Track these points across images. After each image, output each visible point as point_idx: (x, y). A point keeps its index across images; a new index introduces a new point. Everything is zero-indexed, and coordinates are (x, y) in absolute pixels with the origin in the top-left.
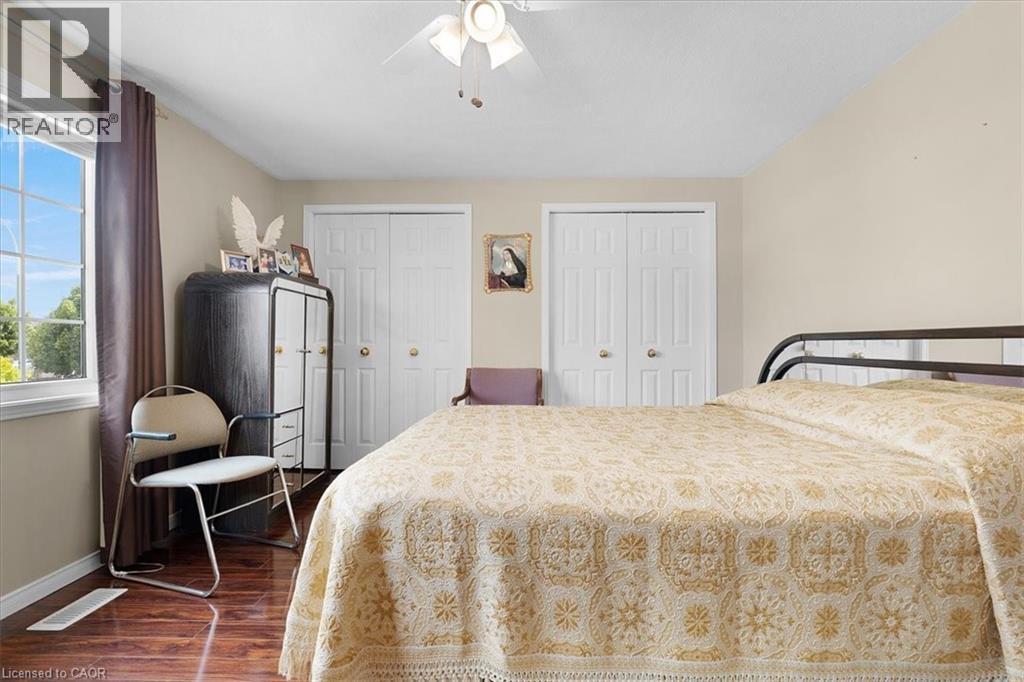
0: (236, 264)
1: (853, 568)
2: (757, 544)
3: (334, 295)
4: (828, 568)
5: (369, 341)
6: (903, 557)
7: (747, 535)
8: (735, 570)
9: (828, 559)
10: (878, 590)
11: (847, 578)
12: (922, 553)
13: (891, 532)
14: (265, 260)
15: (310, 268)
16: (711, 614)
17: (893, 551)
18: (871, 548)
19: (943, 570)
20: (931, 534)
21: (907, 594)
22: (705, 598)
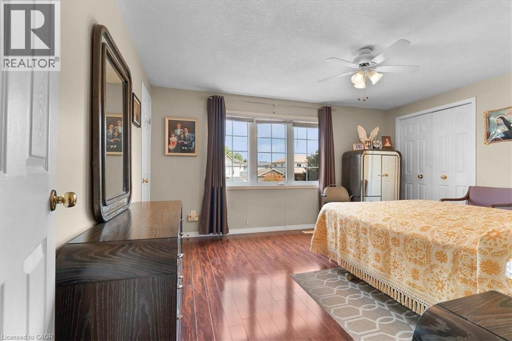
0: (358, 147)
1: (425, 258)
2: (394, 239)
3: (402, 153)
4: (416, 255)
5: (423, 172)
6: (445, 260)
7: (391, 235)
8: (389, 246)
9: (416, 251)
10: (436, 271)
11: (423, 261)
12: (453, 261)
13: (440, 249)
14: (367, 145)
15: (390, 143)
16: (381, 256)
17: (441, 257)
18: (433, 252)
19: (463, 272)
20: (457, 255)
21: (446, 275)
22: (380, 252)
